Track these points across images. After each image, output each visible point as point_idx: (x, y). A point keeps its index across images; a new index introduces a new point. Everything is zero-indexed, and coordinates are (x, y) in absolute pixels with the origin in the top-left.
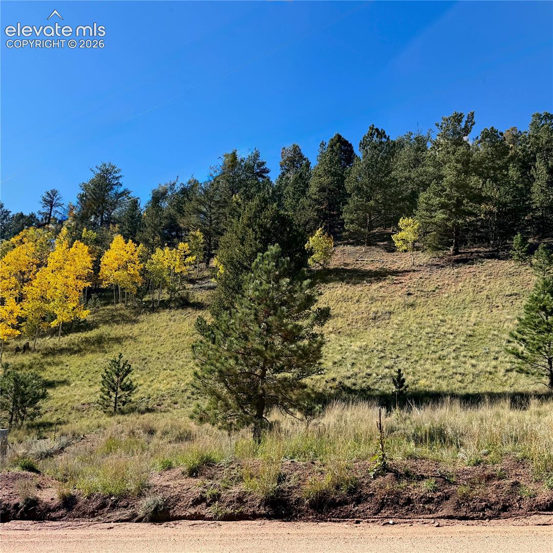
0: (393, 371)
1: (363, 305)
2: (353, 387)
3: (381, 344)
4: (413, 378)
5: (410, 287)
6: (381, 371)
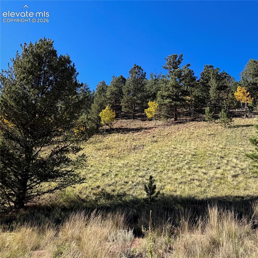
0: (144, 179)
1: (129, 142)
2: (112, 193)
3: (137, 161)
4: (160, 184)
5: (154, 134)
6: (135, 180)
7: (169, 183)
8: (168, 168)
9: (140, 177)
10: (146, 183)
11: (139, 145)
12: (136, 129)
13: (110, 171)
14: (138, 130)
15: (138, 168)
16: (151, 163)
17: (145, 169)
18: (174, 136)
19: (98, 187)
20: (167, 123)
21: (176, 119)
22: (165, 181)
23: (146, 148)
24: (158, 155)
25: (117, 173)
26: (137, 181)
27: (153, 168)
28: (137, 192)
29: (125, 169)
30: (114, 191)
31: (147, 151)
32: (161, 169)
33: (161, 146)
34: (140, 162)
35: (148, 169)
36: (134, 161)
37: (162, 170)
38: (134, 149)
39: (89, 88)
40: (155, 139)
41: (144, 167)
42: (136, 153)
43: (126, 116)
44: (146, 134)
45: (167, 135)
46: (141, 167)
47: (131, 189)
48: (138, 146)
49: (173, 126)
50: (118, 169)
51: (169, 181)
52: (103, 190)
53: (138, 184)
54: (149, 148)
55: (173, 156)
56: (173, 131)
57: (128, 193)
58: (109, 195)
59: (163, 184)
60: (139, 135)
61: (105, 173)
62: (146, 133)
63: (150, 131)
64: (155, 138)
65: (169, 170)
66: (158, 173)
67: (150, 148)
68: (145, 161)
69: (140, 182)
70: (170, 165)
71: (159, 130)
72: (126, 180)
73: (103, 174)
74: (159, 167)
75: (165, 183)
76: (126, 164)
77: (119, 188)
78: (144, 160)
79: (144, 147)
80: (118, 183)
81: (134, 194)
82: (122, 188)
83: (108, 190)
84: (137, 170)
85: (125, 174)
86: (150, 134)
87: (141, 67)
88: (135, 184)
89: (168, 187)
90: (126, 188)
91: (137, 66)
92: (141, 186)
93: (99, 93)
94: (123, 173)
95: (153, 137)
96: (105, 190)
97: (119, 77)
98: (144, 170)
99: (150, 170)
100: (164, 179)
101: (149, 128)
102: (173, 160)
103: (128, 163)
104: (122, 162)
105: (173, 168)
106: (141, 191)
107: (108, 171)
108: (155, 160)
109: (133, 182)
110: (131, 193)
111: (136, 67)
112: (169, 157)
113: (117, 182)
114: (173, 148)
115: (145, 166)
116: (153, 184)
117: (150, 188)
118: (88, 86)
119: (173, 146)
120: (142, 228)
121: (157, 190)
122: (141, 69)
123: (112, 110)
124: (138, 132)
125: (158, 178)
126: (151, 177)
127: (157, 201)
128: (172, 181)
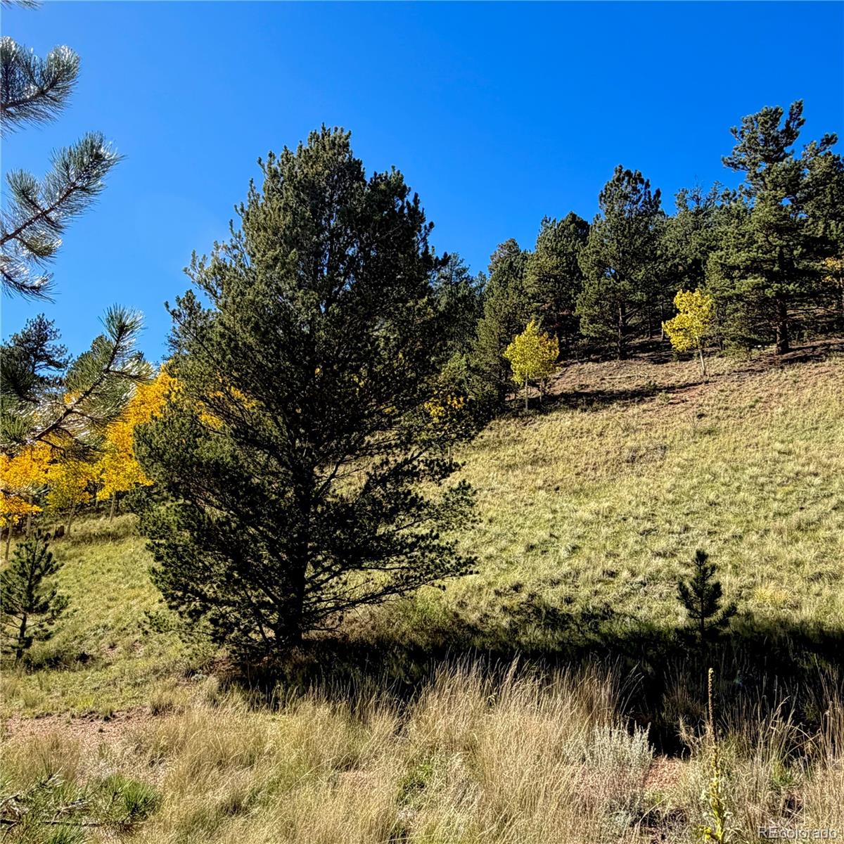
0: (675, 563)
1: (610, 440)
2: (565, 609)
3: (644, 503)
4: (736, 582)
5: (701, 405)
6: (642, 565)
7: (771, 577)
8: (762, 524)
9: (659, 554)
10: (683, 577)
11: (647, 448)
12: (635, 391)
13: (551, 535)
14: (640, 395)
15: (648, 525)
16: (696, 506)
17: (676, 528)
18: (780, 410)
19: (517, 588)
20: (748, 363)
21: (784, 349)
22: (752, 571)
23: (674, 458)
24: (722, 480)
25: (577, 542)
26: (649, 569)
27: (705, 525)
28: (650, 608)
29: (605, 531)
30: (569, 601)
31: (678, 465)
32: (735, 529)
33: (732, 447)
34: (655, 504)
35: (687, 529)
36: (634, 503)
37: (739, 531)
38: (632, 460)
39: (464, 270)
40: (706, 423)
41: (670, 522)
42: (639, 476)
43: (597, 351)
44: (670, 407)
45: (752, 407)
46: (660, 521)
47: (628, 595)
48: (645, 451)
49: (774, 374)
50: (580, 531)
51: (769, 569)
52: (532, 596)
53: (653, 579)
54: (685, 455)
55: (779, 480)
56: (777, 390)
57: (617, 608)
58: (552, 613)
59: (748, 581)
60: (644, 411)
61: (535, 542)
62: (671, 403)
63: (685, 396)
64: (707, 419)
65: (767, 531)
66: (726, 541)
67: (690, 457)
68: (674, 502)
69: (659, 571)
70: (771, 514)
71: (722, 391)
72: (610, 565)
73: (530, 548)
74: (729, 522)
75: (753, 575)
76: (605, 514)
77: (585, 592)
78: (671, 497)
79: (668, 453)
80: (582, 576)
81: (641, 614)
82: (596, 593)
83: (552, 597)
84: (647, 532)
85: (605, 547)
86: (687, 409)
87: (640, 175)
88: (640, 578)
89: (767, 591)
90: (611, 593)
91: (628, 173)
92: (662, 588)
93: (500, 281)
94: (596, 544)
95: (701, 416)
96: (540, 597)
97: (564, 218)
98: (673, 533)
99: (695, 533)
100: (748, 562)
101: (681, 387)
102: (779, 496)
103: (611, 509)
104: (593, 505)
105: (782, 523)
106: (667, 604)
107: (547, 537)
108: (712, 497)
109: (634, 574)
110: (630, 607)
111: (623, 179)
112: (762, 485)
113: (578, 573)
114: (779, 452)
115: (673, 518)
116: (711, 581)
117: (699, 593)
118: (462, 261)
119: (778, 446)
120: (682, 727)
121: (724, 602)
122: (642, 181)
123: (546, 335)
124: (641, 401)
125: (725, 558)
126: (701, 557)
127: (727, 637)
128: (779, 569)
